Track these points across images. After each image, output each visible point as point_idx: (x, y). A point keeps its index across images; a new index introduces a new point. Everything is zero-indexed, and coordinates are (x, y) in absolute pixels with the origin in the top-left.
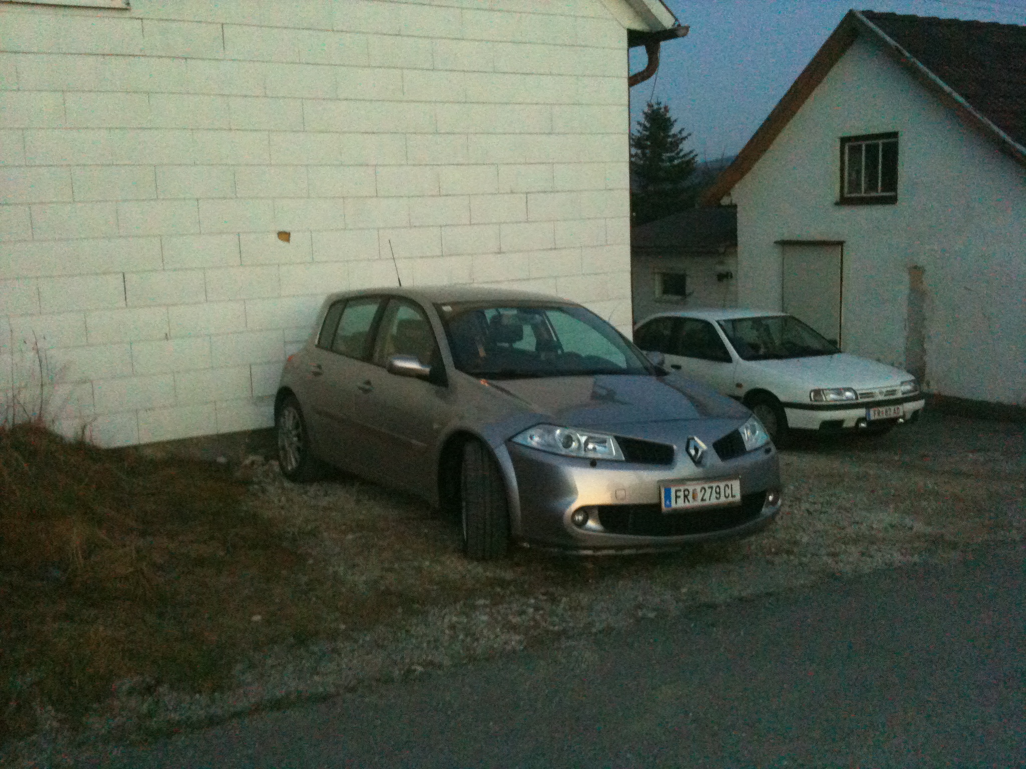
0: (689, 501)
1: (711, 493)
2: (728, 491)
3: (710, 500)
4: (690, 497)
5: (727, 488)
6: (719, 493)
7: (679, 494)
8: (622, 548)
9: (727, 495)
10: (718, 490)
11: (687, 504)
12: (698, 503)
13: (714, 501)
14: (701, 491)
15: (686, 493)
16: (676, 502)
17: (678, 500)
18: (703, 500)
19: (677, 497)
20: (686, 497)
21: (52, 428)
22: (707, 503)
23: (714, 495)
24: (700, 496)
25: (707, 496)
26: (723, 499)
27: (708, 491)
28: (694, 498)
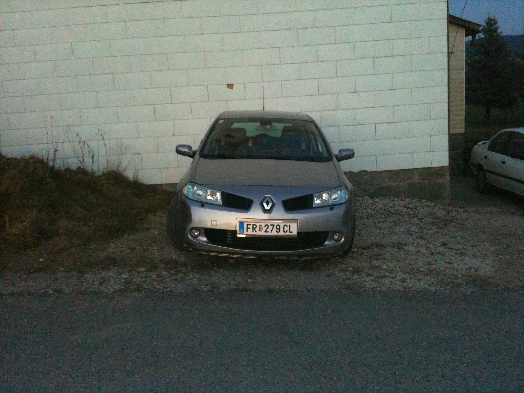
0: (256, 232)
1: (273, 228)
2: (286, 229)
3: (271, 232)
4: (257, 229)
5: (285, 227)
6: (279, 229)
7: (249, 226)
8: (221, 253)
9: (285, 231)
10: (278, 227)
11: (254, 233)
12: (263, 233)
13: (274, 233)
14: (265, 226)
15: (255, 226)
16: (247, 231)
17: (249, 230)
18: (266, 231)
19: (247, 228)
20: (253, 228)
21: (124, 174)
22: (269, 233)
23: (275, 229)
24: (264, 229)
25: (269, 230)
26: (282, 233)
27: (271, 227)
28: (260, 230)
